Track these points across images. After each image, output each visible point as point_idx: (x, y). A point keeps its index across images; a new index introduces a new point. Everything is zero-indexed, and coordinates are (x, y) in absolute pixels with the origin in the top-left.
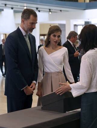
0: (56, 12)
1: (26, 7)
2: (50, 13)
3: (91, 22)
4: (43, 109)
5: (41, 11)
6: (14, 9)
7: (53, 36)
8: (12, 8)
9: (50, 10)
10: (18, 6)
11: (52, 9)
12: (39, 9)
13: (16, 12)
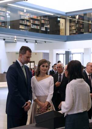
0: (41, 43)
1: (16, 38)
2: (36, 43)
3: (71, 52)
4: (37, 126)
5: (29, 42)
6: (5, 40)
7: (42, 66)
8: (4, 40)
9: (36, 41)
10: (9, 37)
11: (38, 41)
12: (26, 41)
13: (7, 43)
